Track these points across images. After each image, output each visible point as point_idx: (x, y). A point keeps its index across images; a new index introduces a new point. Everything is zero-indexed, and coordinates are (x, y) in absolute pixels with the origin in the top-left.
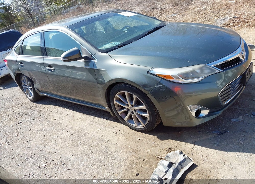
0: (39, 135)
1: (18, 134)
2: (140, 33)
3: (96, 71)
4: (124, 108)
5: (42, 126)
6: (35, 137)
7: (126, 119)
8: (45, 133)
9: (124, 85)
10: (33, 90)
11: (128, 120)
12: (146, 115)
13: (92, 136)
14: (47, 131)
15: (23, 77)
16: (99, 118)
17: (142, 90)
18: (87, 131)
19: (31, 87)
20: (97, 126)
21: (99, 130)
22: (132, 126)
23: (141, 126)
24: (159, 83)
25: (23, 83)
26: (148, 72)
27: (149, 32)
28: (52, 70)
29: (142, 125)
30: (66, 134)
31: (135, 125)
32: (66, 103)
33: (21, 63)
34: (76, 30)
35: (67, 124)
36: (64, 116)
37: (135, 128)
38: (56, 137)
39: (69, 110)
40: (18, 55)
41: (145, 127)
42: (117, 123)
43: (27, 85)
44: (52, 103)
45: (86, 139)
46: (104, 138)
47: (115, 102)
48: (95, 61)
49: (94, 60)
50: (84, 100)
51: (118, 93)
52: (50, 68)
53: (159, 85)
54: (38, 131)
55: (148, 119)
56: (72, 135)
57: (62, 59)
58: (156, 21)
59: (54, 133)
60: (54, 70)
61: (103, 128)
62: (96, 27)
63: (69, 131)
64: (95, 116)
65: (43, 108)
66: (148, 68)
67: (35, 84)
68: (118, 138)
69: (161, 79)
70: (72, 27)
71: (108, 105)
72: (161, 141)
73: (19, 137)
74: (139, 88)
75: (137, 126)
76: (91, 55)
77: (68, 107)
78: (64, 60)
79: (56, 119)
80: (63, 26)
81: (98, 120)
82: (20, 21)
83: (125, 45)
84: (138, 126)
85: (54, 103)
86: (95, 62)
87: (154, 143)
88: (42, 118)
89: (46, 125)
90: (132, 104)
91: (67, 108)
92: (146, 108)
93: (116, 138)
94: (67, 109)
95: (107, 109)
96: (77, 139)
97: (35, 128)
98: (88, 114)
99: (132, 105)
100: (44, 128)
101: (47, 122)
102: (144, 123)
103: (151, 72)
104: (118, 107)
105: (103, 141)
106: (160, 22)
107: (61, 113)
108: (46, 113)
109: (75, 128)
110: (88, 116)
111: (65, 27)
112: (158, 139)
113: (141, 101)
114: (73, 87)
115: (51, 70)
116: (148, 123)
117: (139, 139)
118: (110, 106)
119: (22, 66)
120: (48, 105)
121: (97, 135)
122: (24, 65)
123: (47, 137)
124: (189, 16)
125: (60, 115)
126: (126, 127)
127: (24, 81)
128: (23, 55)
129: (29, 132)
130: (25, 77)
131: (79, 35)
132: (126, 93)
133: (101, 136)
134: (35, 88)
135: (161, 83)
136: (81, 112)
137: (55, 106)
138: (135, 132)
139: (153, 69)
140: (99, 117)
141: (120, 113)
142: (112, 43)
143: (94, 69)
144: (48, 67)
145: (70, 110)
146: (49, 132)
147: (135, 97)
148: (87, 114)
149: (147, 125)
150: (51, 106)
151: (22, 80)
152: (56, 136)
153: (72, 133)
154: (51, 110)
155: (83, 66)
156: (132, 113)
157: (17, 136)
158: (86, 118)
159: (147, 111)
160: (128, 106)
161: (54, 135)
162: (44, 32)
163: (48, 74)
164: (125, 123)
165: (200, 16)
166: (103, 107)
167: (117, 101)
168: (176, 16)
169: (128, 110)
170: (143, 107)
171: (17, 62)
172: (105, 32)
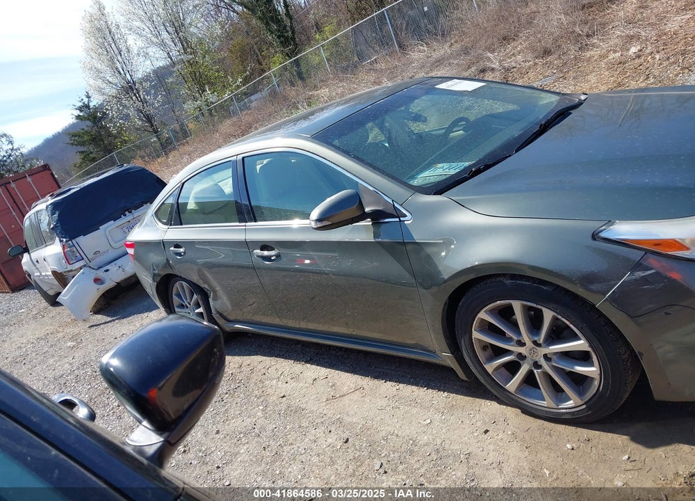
0: (247, 446)
1: (185, 447)
2: (515, 131)
3: (409, 247)
4: (506, 352)
5: (249, 420)
6: (238, 453)
7: (513, 385)
8: (264, 440)
9: (508, 282)
10: (208, 317)
11: (519, 389)
12: (591, 370)
13: (411, 442)
14: (269, 433)
15: (177, 285)
16: (414, 388)
17: (580, 291)
18: (391, 429)
19: (201, 310)
20: (414, 411)
21: (426, 423)
22: (535, 406)
23: (570, 403)
24: (639, 266)
25: (176, 300)
26: (595, 236)
27: (541, 125)
28: (272, 258)
29: (572, 402)
30: (330, 440)
31: (546, 402)
32: (299, 346)
33: (177, 246)
34: (336, 142)
35: (321, 410)
36: (306, 385)
37: (546, 412)
38: (300, 450)
39: (314, 366)
40: (167, 227)
41: (584, 406)
42: (477, 399)
43: (189, 306)
44: (259, 351)
45: (394, 452)
46: (452, 447)
47: (476, 335)
48: (408, 220)
49: (402, 219)
50: (354, 333)
51: (489, 306)
52: (266, 253)
53: (641, 274)
54: (242, 435)
55: (596, 383)
56: (346, 442)
57: (313, 225)
58: (543, 95)
59: (291, 438)
60: (278, 256)
61: (437, 417)
62: (389, 130)
63: (333, 429)
64: (399, 382)
65: (237, 366)
66: (593, 225)
67: (215, 299)
68: (499, 445)
69: (644, 253)
70: (324, 136)
71: (450, 346)
72: (650, 450)
73: (190, 455)
74: (568, 286)
75: (554, 405)
76: (394, 205)
77: (310, 360)
78: (320, 225)
79: (284, 396)
80: (297, 135)
81: (413, 392)
82: (129, 145)
83: (487, 167)
84: (556, 407)
85: (267, 351)
86: (406, 222)
87: (626, 457)
88: (242, 395)
89: (260, 414)
90: (536, 339)
91: (307, 362)
92: (589, 349)
93: (491, 447)
94: (308, 365)
95: (446, 357)
96: (366, 453)
97: (229, 425)
98: (377, 376)
99: (535, 343)
100: (258, 426)
101: (261, 408)
102: (580, 394)
103: (603, 235)
104: (486, 350)
105: (451, 457)
106: (555, 98)
107: (295, 378)
108: (249, 378)
109: (349, 420)
110: (376, 382)
111: (306, 139)
112: (634, 446)
113: (571, 326)
114: (312, 299)
115: (268, 258)
116: (594, 395)
117: (569, 446)
118: (455, 348)
119: (179, 254)
120: (250, 355)
121: (425, 439)
122: (185, 253)
123: (271, 451)
124: (593, 78)
125: (292, 384)
126: (511, 412)
127: (179, 296)
128: (181, 225)
129: (216, 440)
130: (184, 283)
131: (350, 155)
132: (517, 306)
133: (439, 442)
134: (213, 311)
135: (647, 267)
136: (353, 370)
137: (271, 358)
138: (546, 424)
139: (612, 227)
140: (412, 384)
141: (490, 367)
142: (440, 165)
143: (404, 244)
144: (259, 251)
145: (317, 365)
146: (274, 436)
147: (548, 315)
148: (371, 377)
149: (589, 404)
150: (260, 358)
151: (174, 292)
152: (299, 447)
153: (345, 436)
154: (263, 371)
155: (368, 237)
156: (537, 365)
157: (185, 451)
158: (374, 388)
159: (594, 358)
160: (521, 344)
161: (291, 444)
162: (243, 158)
163: (259, 268)
164: (510, 397)
165: (628, 74)
166: (431, 352)
167: (480, 330)
168: (556, 84)
169: (522, 357)
170: (580, 344)
171: (163, 244)
172: (387, 145)
